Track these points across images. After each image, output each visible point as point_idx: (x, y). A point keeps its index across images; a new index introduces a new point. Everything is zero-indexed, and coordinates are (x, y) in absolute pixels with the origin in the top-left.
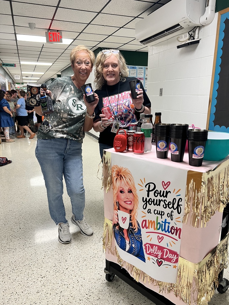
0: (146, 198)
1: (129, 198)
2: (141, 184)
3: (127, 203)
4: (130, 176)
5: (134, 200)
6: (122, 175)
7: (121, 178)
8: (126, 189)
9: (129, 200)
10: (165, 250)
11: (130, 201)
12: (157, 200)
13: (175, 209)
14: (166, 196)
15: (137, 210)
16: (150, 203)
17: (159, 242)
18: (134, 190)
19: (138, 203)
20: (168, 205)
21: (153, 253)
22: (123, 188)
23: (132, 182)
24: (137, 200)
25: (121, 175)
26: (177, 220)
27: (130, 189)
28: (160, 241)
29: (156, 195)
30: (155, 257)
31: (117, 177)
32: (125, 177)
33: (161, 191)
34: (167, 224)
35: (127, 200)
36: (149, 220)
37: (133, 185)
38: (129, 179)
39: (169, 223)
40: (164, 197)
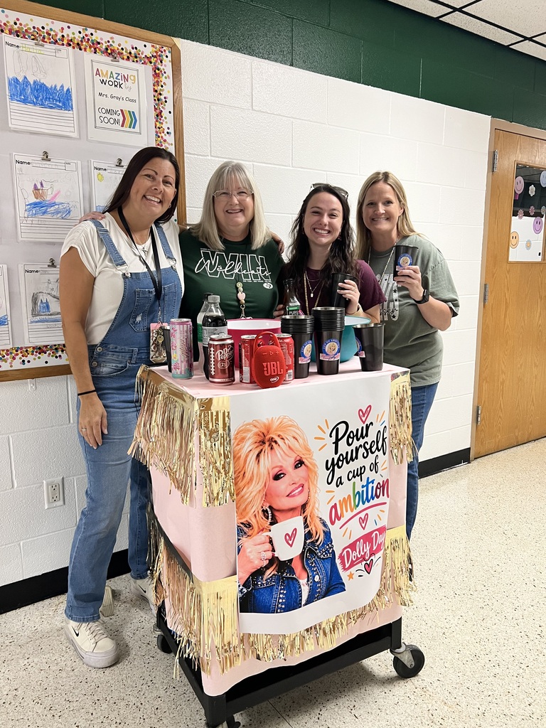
0: (333, 459)
1: (296, 480)
2: (321, 435)
3: (294, 496)
4: (294, 429)
5: (308, 479)
6: (274, 436)
7: (273, 444)
8: (288, 464)
9: (298, 485)
10: (374, 534)
11: (299, 487)
12: (352, 450)
13: (379, 451)
14: (367, 435)
15: (316, 495)
16: (340, 463)
17: (364, 529)
18: (308, 456)
19: (317, 481)
20: (371, 447)
21: (358, 558)
22: (281, 467)
23: (300, 440)
24: (316, 473)
25: (272, 438)
26: (383, 468)
27: (298, 458)
28: (363, 525)
29: (350, 440)
30: (361, 562)
31: (261, 447)
32: (282, 439)
33: (357, 430)
34: (370, 485)
35: (294, 486)
36: (340, 501)
37: (305, 446)
38: (294, 438)
39: (373, 482)
40: (363, 438)
